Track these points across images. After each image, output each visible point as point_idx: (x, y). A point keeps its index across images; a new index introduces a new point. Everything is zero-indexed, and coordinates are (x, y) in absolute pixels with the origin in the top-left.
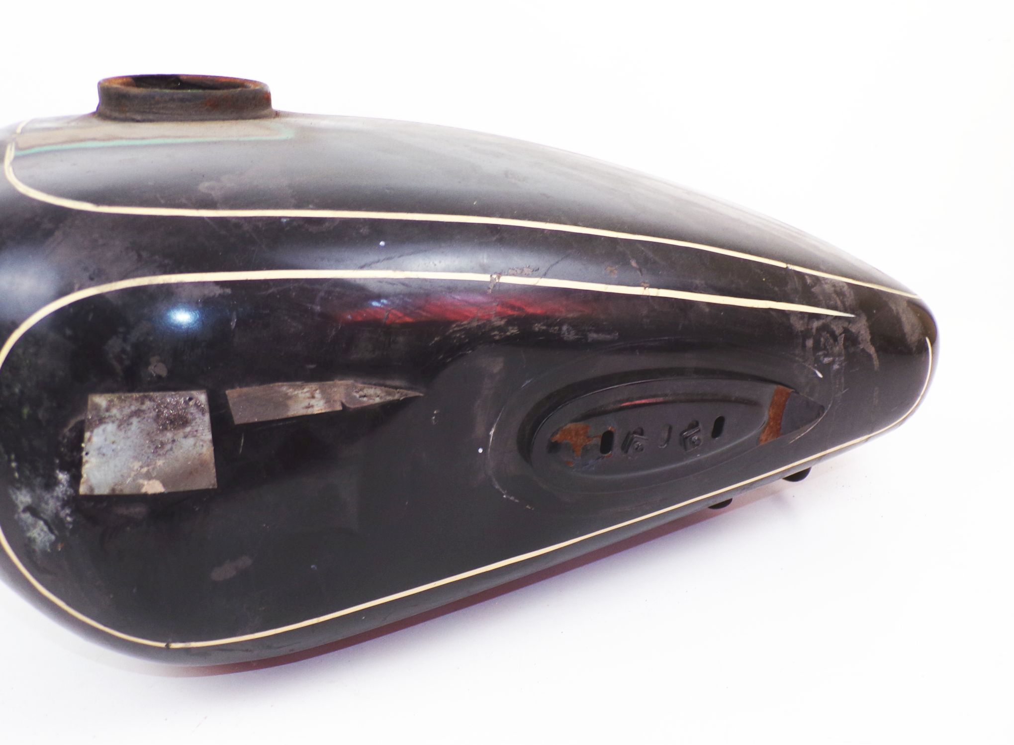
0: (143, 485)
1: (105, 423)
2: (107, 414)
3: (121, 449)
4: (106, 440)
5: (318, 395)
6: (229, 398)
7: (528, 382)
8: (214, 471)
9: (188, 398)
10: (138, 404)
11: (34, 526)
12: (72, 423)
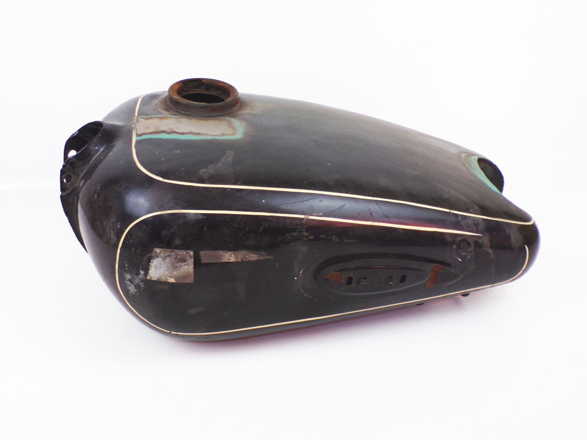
0: (168, 279)
1: (159, 258)
2: (159, 255)
3: (163, 267)
4: (158, 263)
5: (233, 256)
6: (201, 254)
7: (317, 255)
8: (193, 277)
9: (187, 253)
10: (170, 253)
11: (131, 286)
12: (148, 256)
